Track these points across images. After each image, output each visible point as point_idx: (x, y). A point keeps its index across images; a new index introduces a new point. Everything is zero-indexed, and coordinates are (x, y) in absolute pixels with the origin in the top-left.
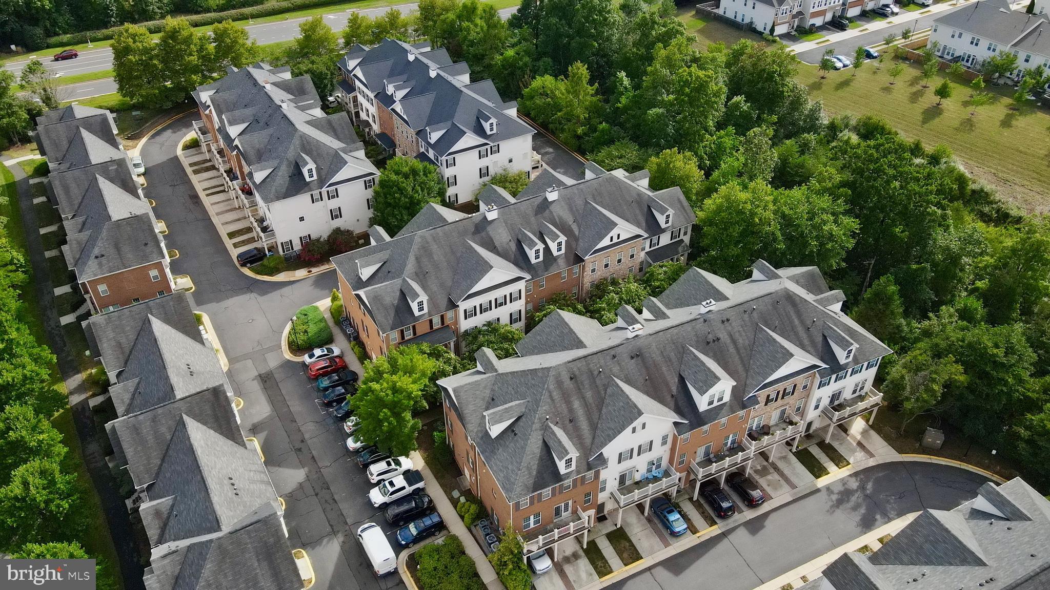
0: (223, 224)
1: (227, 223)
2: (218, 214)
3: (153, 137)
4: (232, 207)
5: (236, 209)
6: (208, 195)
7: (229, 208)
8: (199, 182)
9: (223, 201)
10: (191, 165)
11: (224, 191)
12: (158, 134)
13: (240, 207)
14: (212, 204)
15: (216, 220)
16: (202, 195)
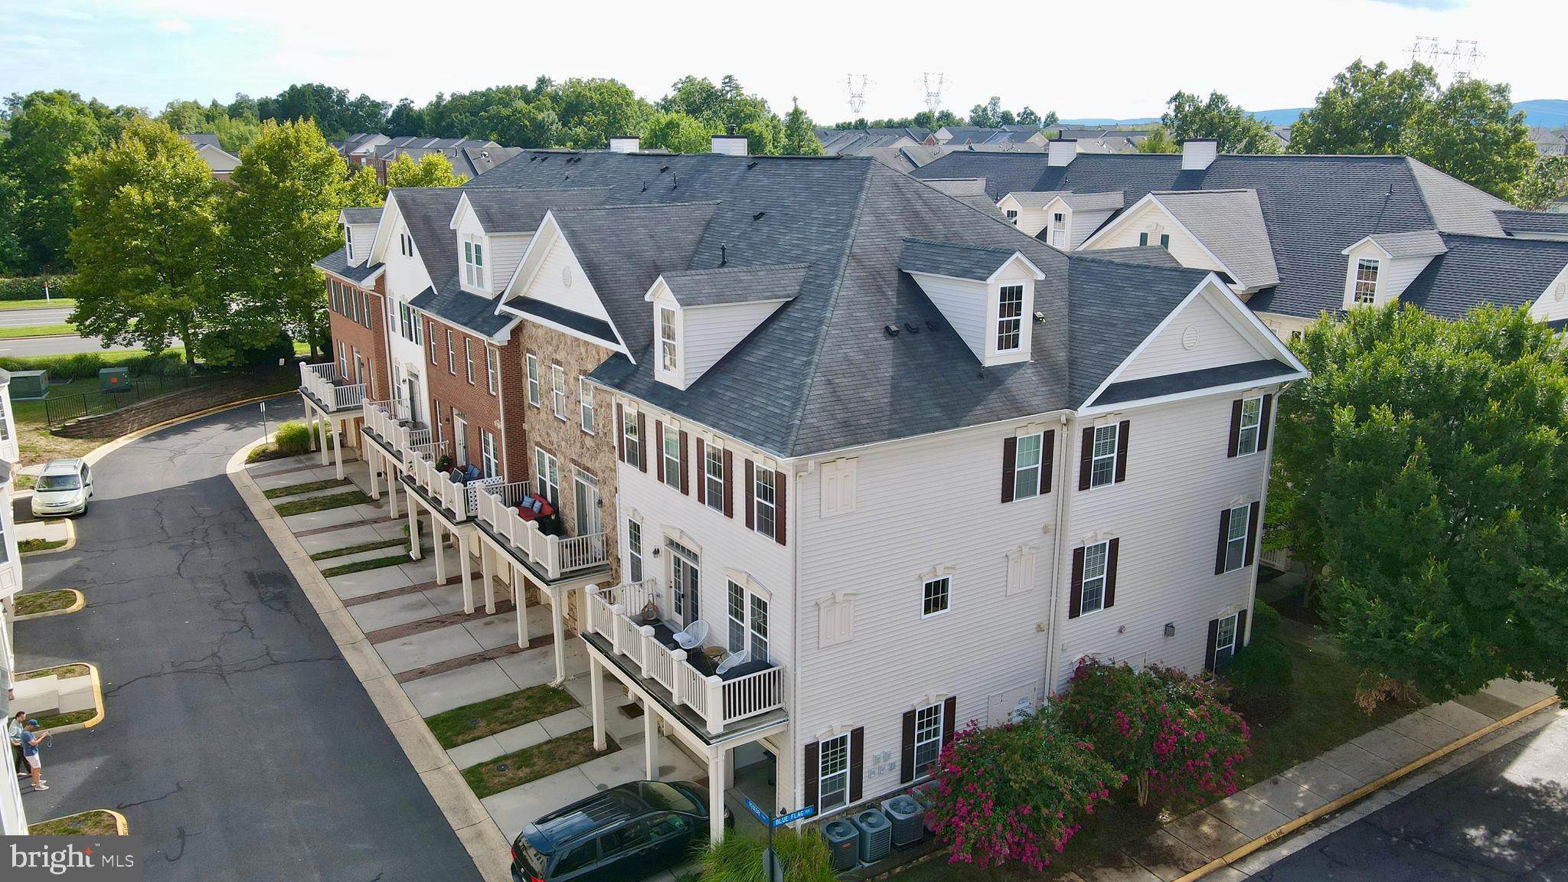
0: (403, 678)
1: (422, 673)
2: (375, 638)
3: (147, 438)
4: (445, 610)
5: (460, 617)
6: (329, 573)
7: (429, 613)
8: (297, 535)
9: (402, 591)
10: (270, 494)
11: (407, 559)
12: (161, 435)
13: (480, 611)
14: (347, 603)
15: (363, 662)
16: (307, 575)
